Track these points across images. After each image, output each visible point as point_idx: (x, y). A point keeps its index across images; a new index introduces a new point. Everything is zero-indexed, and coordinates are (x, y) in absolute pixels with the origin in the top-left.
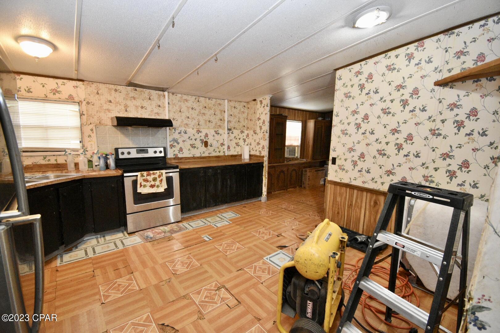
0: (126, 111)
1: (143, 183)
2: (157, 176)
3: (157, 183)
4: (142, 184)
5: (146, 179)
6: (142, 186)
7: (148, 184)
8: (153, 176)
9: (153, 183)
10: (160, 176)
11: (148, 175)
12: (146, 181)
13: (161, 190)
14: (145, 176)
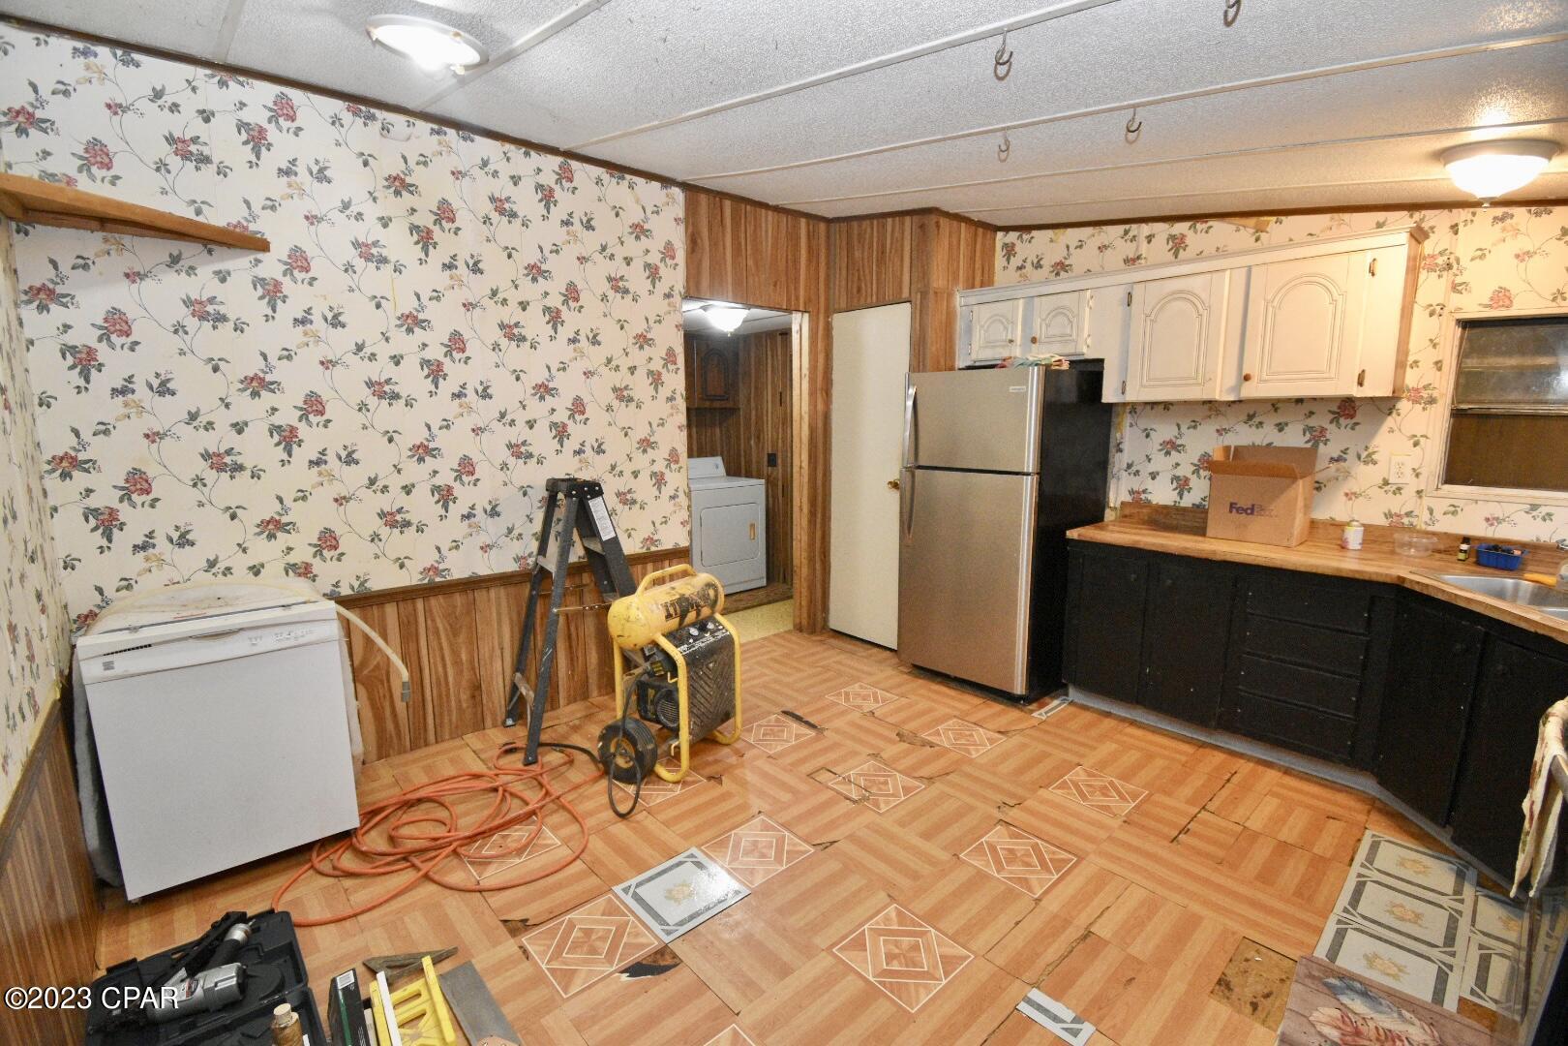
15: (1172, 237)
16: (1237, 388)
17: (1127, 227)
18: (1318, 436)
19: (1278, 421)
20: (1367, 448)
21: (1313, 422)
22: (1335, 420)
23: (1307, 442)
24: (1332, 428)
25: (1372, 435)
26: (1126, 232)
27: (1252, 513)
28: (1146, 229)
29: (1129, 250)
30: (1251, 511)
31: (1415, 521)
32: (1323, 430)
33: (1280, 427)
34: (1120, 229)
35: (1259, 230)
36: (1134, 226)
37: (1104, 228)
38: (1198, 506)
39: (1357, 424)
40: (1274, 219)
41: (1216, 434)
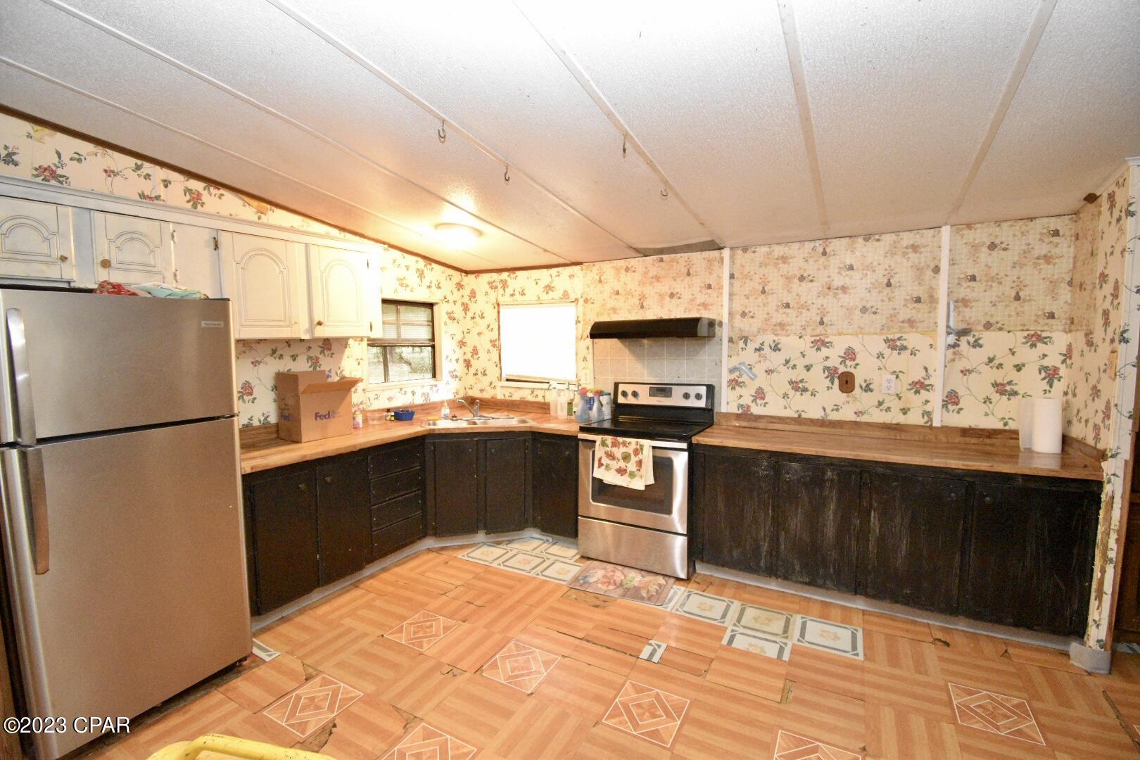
0: (642, 307)
1: (605, 461)
2: (630, 450)
3: (632, 466)
4: (603, 461)
5: (611, 452)
6: (604, 467)
7: (615, 465)
8: (623, 449)
9: (622, 464)
10: (636, 452)
11: (614, 445)
12: (611, 456)
13: (638, 484)
14: (610, 445)
15: (187, 191)
16: (311, 330)
17: (139, 162)
18: (315, 362)
19: (292, 354)
20: (339, 368)
21: (311, 353)
22: (322, 352)
23: (310, 367)
24: (321, 356)
25: (340, 359)
26: (138, 168)
27: (329, 417)
28: (160, 173)
29: (147, 187)
30: (328, 416)
31: (364, 406)
32: (317, 359)
33: (294, 358)
34: (132, 161)
35: (261, 212)
36: (146, 165)
37: (110, 152)
38: (247, 426)
39: (333, 354)
40: (269, 207)
41: (252, 366)
